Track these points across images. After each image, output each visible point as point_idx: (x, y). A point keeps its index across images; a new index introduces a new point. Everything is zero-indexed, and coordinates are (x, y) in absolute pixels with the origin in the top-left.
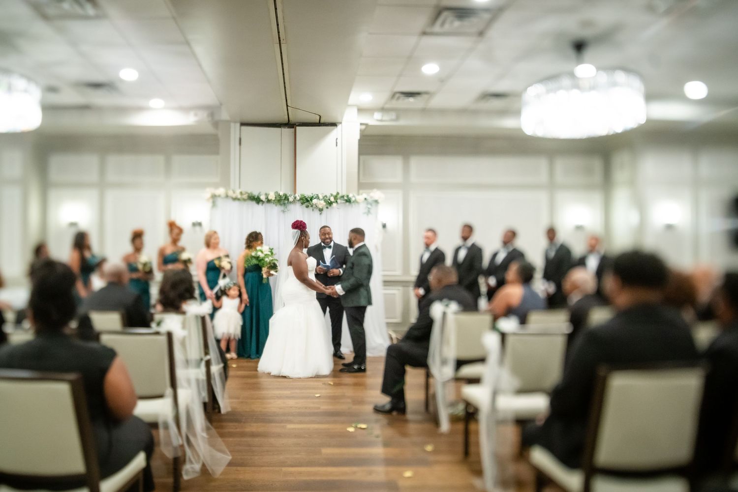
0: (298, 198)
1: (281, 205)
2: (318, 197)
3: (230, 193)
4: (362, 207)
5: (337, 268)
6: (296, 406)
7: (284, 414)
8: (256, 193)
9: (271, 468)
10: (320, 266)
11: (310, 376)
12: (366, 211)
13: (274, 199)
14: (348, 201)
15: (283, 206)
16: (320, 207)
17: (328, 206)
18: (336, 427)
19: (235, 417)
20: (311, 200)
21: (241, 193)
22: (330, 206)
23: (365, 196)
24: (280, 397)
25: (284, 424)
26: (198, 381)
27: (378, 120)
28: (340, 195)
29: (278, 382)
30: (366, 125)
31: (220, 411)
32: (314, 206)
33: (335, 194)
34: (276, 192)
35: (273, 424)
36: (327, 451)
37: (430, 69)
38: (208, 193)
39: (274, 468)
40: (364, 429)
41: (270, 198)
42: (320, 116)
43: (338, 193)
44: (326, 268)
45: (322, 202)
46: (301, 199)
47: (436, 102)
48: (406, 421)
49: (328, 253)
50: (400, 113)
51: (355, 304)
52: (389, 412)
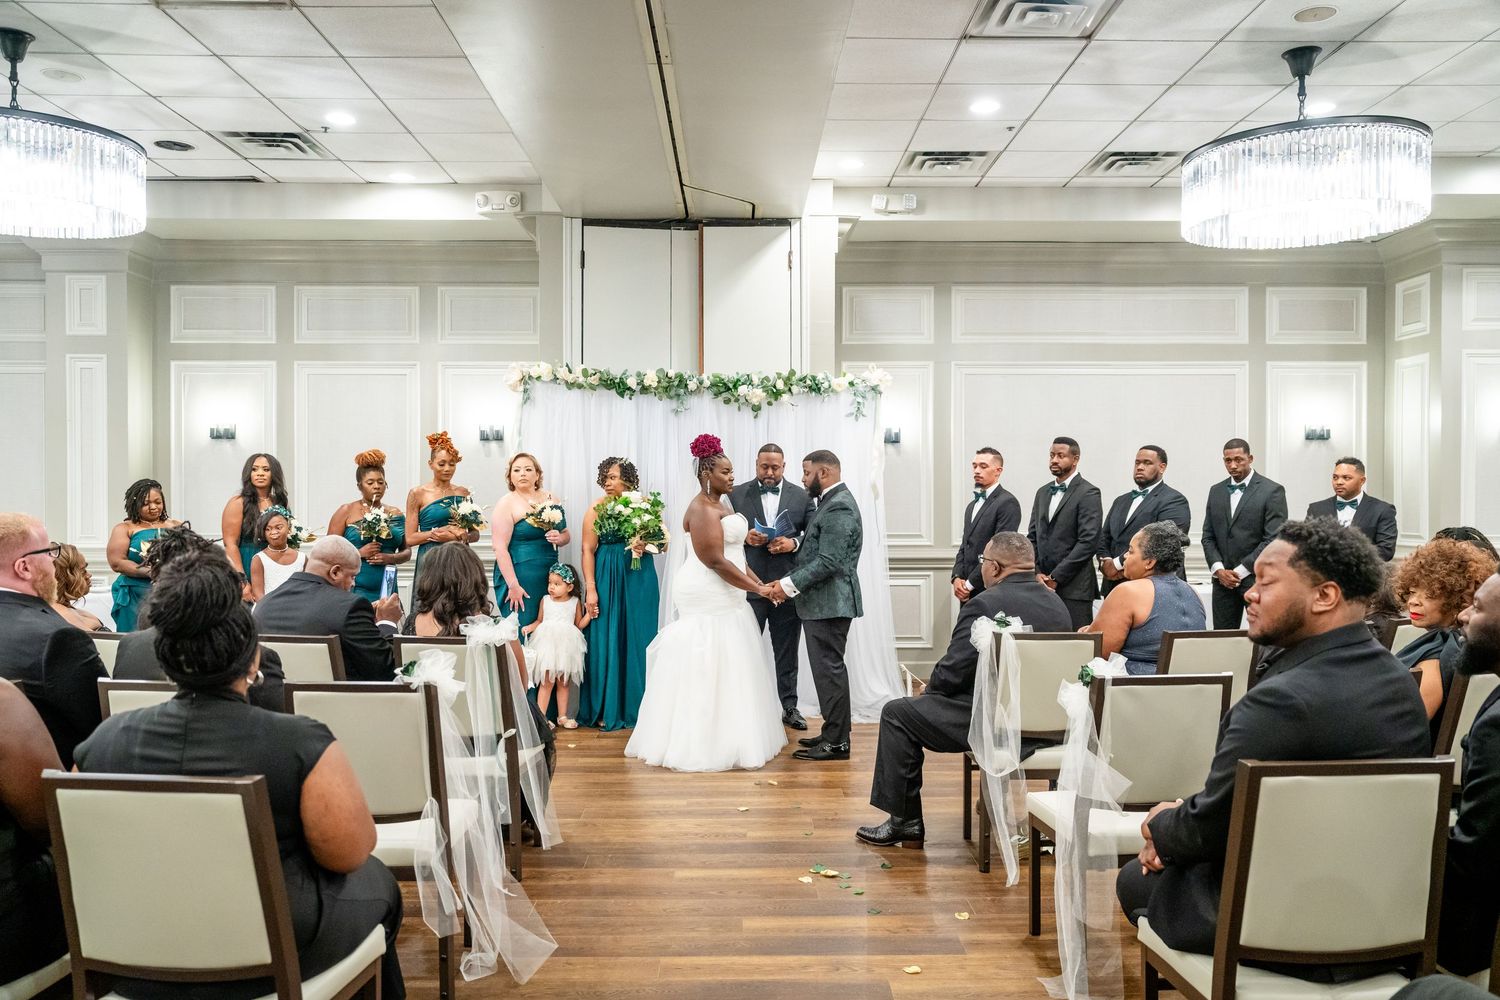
0: (707, 383)
1: (671, 398)
2: (749, 382)
3: (562, 373)
4: (846, 399)
5: (789, 537)
6: (696, 831)
7: (672, 849)
8: (616, 373)
9: (639, 959)
10: (753, 530)
11: (724, 769)
12: (853, 409)
13: (655, 384)
14: (815, 388)
15: (675, 399)
16: (755, 401)
17: (772, 400)
18: (781, 875)
19: (566, 856)
20: (735, 387)
21: (585, 373)
22: (776, 399)
23: (850, 377)
24: (663, 813)
25: (672, 870)
26: (490, 779)
27: (878, 211)
28: (798, 375)
29: (663, 780)
30: (854, 222)
31: (538, 844)
32: (742, 400)
33: (785, 374)
34: (661, 370)
35: (644, 870)
36: (752, 924)
37: (985, 107)
38: (514, 371)
39: (644, 958)
40: (833, 877)
41: (647, 383)
42: (754, 206)
43: (792, 373)
44: (766, 535)
45: (759, 392)
46: (713, 385)
47: (1002, 172)
48: (923, 861)
49: (771, 503)
50: (924, 195)
51: (826, 614)
52: (889, 842)
